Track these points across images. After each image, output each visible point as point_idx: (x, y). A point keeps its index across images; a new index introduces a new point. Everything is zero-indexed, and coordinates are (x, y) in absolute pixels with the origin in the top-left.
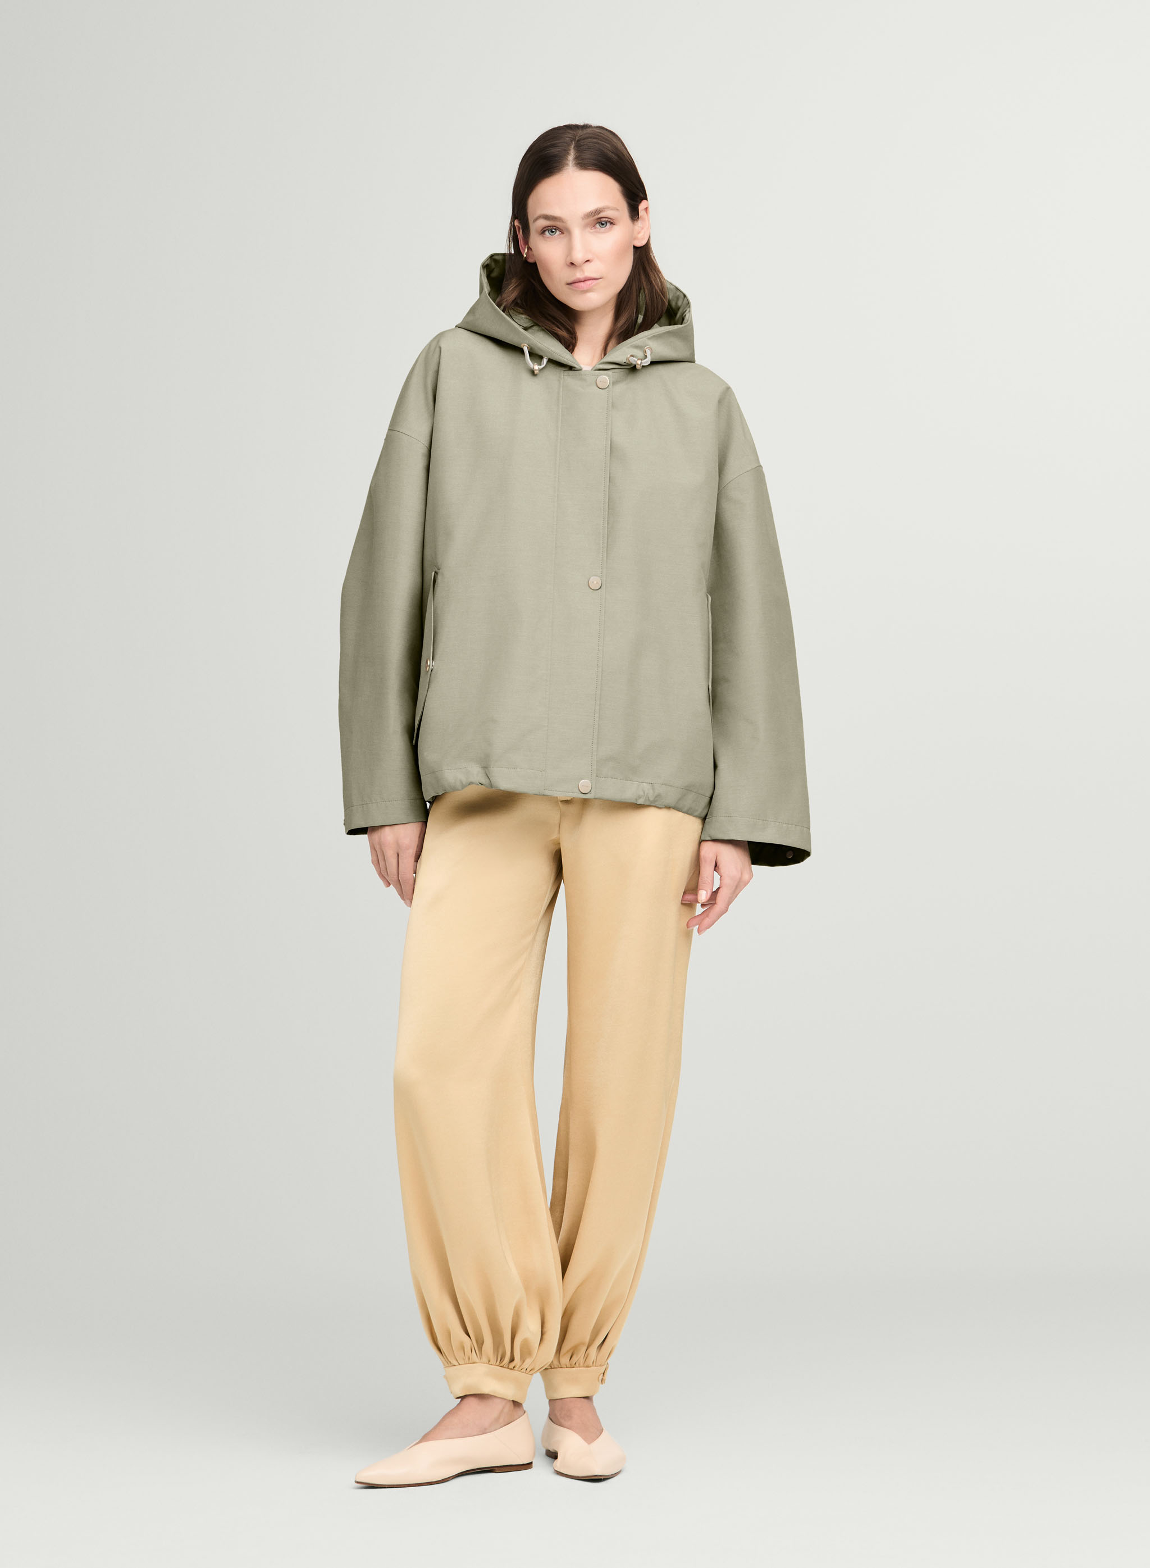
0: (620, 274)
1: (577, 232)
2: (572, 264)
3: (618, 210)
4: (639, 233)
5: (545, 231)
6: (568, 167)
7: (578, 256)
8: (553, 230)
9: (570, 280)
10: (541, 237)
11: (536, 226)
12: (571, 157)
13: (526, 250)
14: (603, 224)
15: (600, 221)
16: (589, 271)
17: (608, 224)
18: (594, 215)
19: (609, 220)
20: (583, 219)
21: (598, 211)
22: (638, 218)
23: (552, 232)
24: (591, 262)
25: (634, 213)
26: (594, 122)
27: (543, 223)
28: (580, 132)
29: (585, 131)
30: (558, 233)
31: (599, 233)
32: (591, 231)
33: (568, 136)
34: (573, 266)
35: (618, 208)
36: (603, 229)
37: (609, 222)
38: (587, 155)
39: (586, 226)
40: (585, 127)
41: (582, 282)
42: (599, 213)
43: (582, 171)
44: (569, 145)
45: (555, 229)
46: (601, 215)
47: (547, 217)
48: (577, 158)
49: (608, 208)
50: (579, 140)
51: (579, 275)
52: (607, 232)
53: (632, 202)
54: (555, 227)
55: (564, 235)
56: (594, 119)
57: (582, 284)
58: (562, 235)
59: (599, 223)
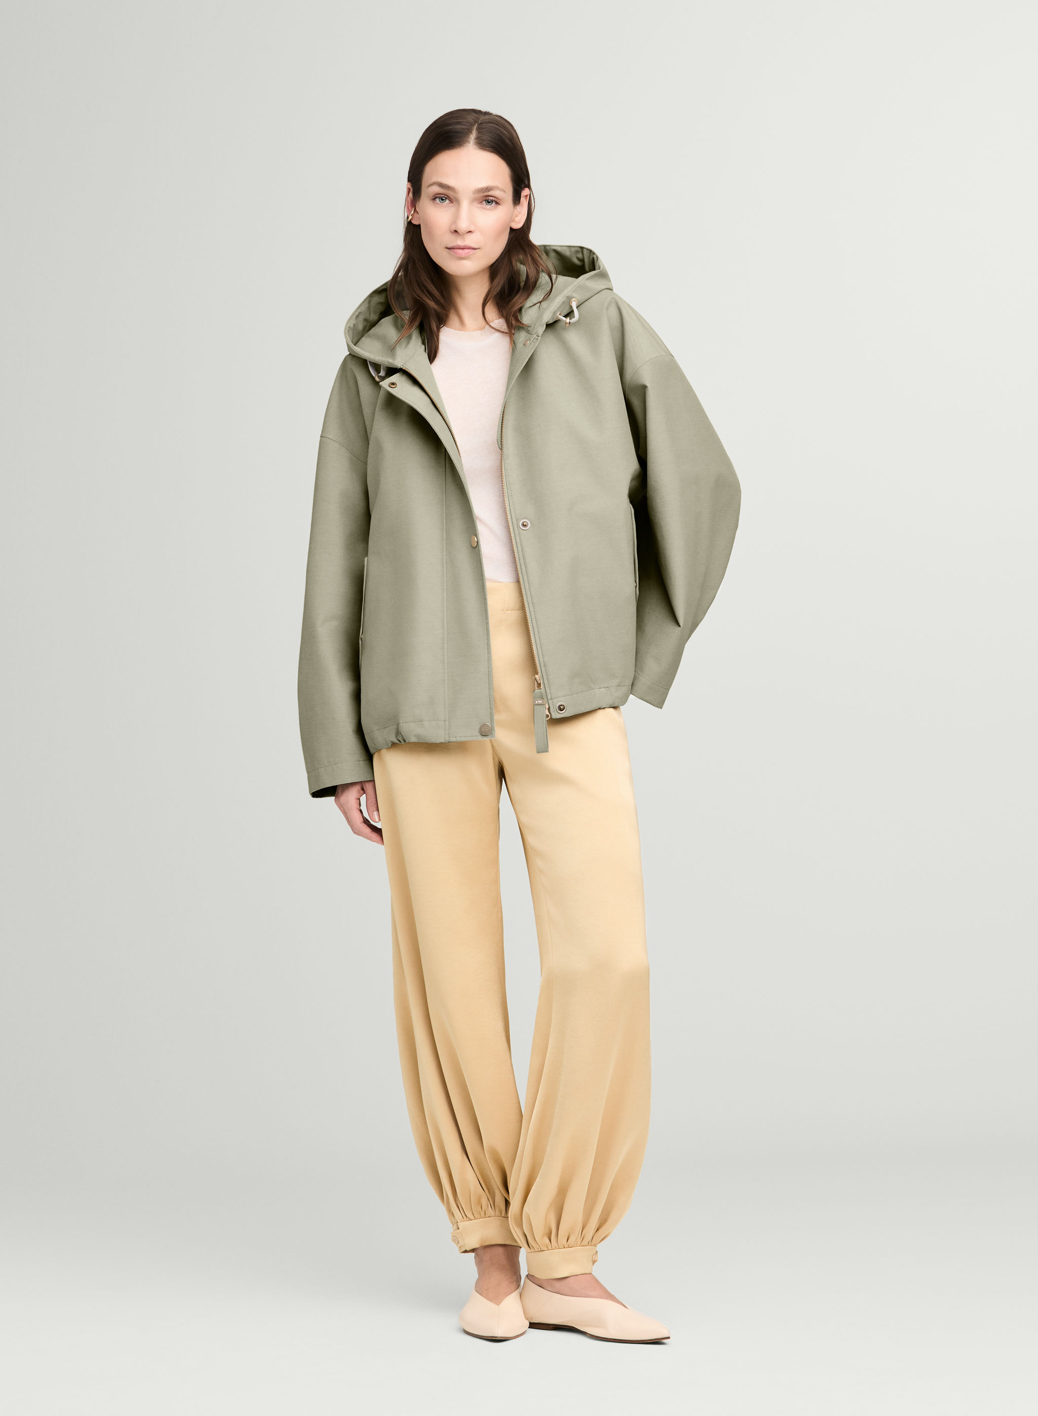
0: (494, 249)
1: (465, 204)
2: (456, 231)
3: (505, 192)
4: (516, 216)
5: (436, 198)
6: (469, 144)
7: (463, 225)
8: (444, 198)
9: (450, 246)
10: (431, 202)
11: (428, 190)
12: (473, 136)
13: (412, 212)
14: (489, 202)
15: (487, 199)
16: (469, 241)
17: (494, 203)
18: (484, 192)
19: (494, 199)
20: (474, 193)
21: (488, 189)
22: (519, 203)
23: (443, 200)
24: (473, 233)
25: (517, 199)
26: (495, 110)
27: (436, 189)
28: (482, 118)
29: (487, 117)
30: (447, 201)
31: (485, 209)
32: (478, 206)
33: (470, 118)
34: (456, 234)
35: (506, 190)
36: (488, 207)
37: (496, 201)
38: (487, 137)
39: (474, 200)
40: (487, 113)
41: (461, 249)
42: (489, 191)
43: (481, 150)
44: (472, 125)
45: (446, 198)
46: (490, 193)
47: (441, 185)
48: (477, 138)
49: (497, 188)
50: (481, 123)
51: (460, 243)
52: (491, 210)
53: (517, 187)
54: (446, 196)
55: (453, 204)
56: (495, 109)
57: (460, 251)
58: (451, 205)
59: (486, 200)
